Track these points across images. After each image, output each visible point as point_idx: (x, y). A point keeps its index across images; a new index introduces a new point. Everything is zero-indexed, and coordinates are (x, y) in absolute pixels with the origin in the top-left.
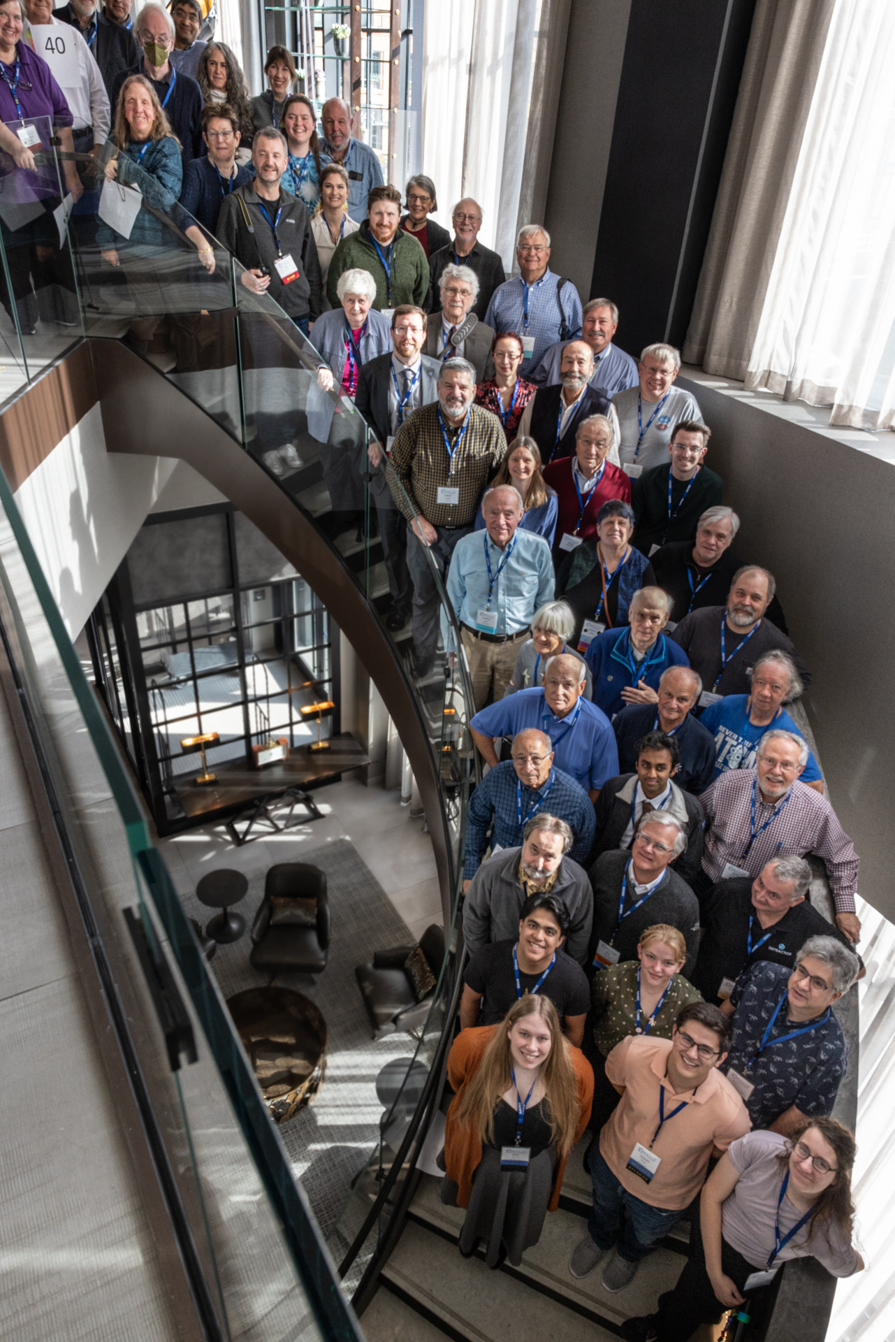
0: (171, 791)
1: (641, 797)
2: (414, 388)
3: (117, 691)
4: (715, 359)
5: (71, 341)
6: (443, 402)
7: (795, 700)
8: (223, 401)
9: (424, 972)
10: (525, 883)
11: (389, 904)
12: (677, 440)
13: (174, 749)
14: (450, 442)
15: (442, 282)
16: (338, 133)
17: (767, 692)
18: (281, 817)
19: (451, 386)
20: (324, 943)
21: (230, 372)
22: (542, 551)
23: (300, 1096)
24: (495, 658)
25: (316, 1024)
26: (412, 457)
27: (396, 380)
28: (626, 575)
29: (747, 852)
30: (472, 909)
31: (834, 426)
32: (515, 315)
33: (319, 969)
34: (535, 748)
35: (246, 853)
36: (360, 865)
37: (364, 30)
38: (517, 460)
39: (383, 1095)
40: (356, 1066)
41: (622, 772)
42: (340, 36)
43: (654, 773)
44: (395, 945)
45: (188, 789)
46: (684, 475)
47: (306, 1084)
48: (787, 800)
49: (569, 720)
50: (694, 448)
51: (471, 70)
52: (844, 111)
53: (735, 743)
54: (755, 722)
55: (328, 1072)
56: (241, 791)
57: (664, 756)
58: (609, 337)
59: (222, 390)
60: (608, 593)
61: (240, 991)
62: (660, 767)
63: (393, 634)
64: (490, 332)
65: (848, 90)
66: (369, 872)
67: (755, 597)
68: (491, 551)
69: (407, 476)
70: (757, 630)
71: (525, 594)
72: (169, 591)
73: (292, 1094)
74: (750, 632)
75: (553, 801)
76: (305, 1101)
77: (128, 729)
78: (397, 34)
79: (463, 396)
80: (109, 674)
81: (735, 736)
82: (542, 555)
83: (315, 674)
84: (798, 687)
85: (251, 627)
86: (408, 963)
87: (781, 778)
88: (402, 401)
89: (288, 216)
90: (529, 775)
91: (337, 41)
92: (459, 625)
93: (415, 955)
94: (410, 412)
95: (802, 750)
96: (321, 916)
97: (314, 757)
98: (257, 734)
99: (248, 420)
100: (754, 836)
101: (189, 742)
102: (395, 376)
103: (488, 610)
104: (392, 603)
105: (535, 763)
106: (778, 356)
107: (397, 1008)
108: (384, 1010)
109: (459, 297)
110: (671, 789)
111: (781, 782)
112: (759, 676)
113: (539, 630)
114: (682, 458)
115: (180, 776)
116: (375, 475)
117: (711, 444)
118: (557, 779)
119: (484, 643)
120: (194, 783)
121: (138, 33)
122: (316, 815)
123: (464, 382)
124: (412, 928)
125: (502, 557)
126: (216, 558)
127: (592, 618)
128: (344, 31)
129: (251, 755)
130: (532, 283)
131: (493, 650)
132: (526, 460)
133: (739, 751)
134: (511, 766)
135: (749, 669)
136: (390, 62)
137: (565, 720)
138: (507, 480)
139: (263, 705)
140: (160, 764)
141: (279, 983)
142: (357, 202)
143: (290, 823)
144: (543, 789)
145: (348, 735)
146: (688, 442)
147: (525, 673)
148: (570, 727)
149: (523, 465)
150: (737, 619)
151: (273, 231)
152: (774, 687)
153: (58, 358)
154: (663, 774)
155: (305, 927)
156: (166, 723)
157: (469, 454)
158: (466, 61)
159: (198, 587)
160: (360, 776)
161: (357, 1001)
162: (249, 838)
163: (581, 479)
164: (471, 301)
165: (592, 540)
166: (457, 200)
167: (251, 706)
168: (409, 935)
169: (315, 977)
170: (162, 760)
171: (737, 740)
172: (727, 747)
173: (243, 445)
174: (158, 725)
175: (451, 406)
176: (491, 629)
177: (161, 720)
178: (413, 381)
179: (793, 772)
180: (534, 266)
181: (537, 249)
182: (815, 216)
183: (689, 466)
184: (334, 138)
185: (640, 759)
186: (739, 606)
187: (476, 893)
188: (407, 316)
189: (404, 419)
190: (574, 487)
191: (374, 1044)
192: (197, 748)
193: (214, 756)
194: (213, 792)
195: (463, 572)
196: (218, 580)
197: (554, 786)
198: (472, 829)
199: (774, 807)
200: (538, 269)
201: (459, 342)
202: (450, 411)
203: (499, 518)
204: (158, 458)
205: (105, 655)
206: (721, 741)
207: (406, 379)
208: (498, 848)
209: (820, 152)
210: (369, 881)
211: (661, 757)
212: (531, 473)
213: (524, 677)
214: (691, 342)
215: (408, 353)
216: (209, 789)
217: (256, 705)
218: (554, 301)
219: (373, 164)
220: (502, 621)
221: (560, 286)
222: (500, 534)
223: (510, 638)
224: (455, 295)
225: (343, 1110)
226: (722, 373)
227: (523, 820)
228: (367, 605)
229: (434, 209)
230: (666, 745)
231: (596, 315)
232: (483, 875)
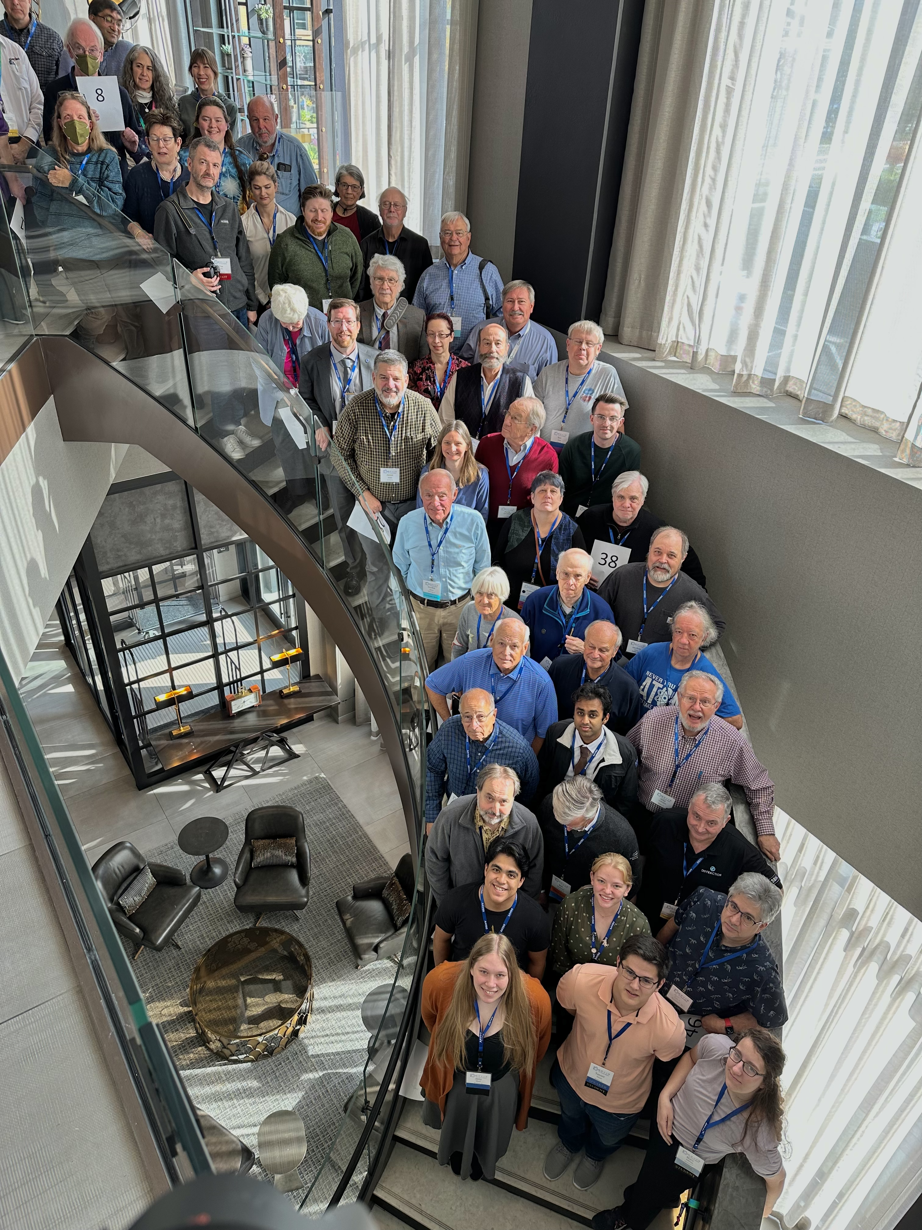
0: (147, 746)
1: (579, 742)
2: (354, 375)
3: (86, 650)
4: (628, 332)
5: (22, 340)
6: (378, 392)
7: (713, 644)
8: (175, 385)
9: (401, 900)
10: (481, 828)
11: (366, 836)
12: (597, 411)
13: (148, 705)
14: (388, 427)
15: (370, 271)
16: (264, 130)
17: (685, 640)
18: (257, 761)
19: (386, 378)
20: (304, 880)
21: (178, 355)
22: (477, 525)
23: (290, 1029)
24: (441, 621)
25: (301, 959)
26: (354, 441)
27: (336, 369)
28: (557, 538)
29: (672, 781)
30: (433, 852)
31: (736, 393)
32: (440, 298)
33: (301, 906)
34: (480, 707)
35: (225, 797)
36: (336, 800)
37: (285, 8)
38: (448, 443)
39: (368, 1022)
40: (342, 996)
41: (561, 718)
42: (263, 16)
43: (587, 719)
44: (373, 876)
45: (164, 742)
46: (605, 442)
47: (296, 1017)
48: (706, 733)
49: (513, 675)
50: (612, 418)
51: (390, 55)
52: (727, 110)
53: (661, 686)
54: (678, 667)
55: (315, 1004)
56: (217, 740)
57: (596, 705)
58: (527, 316)
59: (174, 377)
60: (541, 557)
61: (227, 933)
62: (592, 714)
63: (350, 599)
64: (421, 314)
65: (730, 91)
66: (345, 806)
67: (671, 555)
68: (430, 528)
69: (351, 456)
70: (674, 583)
71: (463, 563)
72: (133, 557)
73: (283, 1029)
74: (668, 585)
75: (498, 752)
76: (295, 1033)
77: (100, 686)
78: (318, 14)
79: (396, 387)
80: (77, 633)
81: (661, 680)
82: (477, 528)
83: (283, 620)
84: (713, 633)
85: (217, 584)
86: (385, 893)
87: (701, 714)
88: (344, 388)
89: (222, 217)
90: (475, 731)
91: (260, 20)
92: (407, 593)
93: (392, 884)
94: (351, 397)
95: (718, 689)
96: (300, 855)
97: (286, 701)
98: (229, 684)
99: (197, 401)
100: (678, 766)
101: (162, 698)
102: (335, 365)
103: (432, 580)
104: (348, 570)
105: (480, 721)
106: (684, 328)
107: (378, 937)
108: (363, 941)
109: (387, 285)
110: (605, 734)
111: (700, 718)
112: (677, 626)
113: (481, 594)
114: (603, 428)
115: (155, 730)
116: (323, 457)
117: (627, 414)
118: (501, 732)
119: (431, 609)
120: (170, 736)
121: (68, 46)
122: (292, 756)
123: (397, 374)
124: (388, 858)
125: (441, 533)
126: (178, 521)
127: (529, 581)
128: (267, 11)
129: (224, 705)
130: (456, 266)
131: (440, 614)
132: (457, 444)
133: (664, 694)
134: (459, 721)
135: (669, 618)
136: (313, 41)
137: (510, 675)
138: (442, 464)
139: (233, 655)
140: (135, 720)
141: (263, 923)
142: (287, 192)
143: (266, 766)
144: (488, 742)
145: (317, 677)
146: (607, 413)
147: (469, 633)
148: (515, 682)
149: (454, 448)
150: (656, 576)
151: (211, 233)
152: (692, 635)
153: (11, 360)
154: (597, 721)
155: (286, 866)
156: (138, 681)
157: (406, 436)
158: (384, 48)
159: (162, 551)
160: (331, 714)
161: (339, 933)
162: (226, 784)
163: (511, 452)
164: (400, 286)
165: (526, 505)
166: (385, 187)
167: (222, 658)
168: (386, 864)
169: (298, 913)
170: (136, 717)
171: (663, 683)
172: (655, 690)
173: (196, 430)
174: (131, 684)
175: (387, 397)
176: (436, 596)
177: (133, 678)
178: (353, 369)
179: (710, 708)
180: (456, 251)
181: (458, 234)
182: (709, 204)
183: (609, 435)
184: (260, 135)
185: (576, 707)
186: (657, 564)
187: (437, 838)
188: (340, 310)
189: (347, 403)
190: (504, 458)
191: (358, 973)
192: (170, 702)
193: (187, 708)
194: (189, 743)
195: (407, 547)
196: (181, 542)
197: (498, 738)
198: (430, 776)
199: (695, 740)
200: (460, 254)
201: (392, 326)
202: (385, 400)
203: (435, 500)
204: (113, 444)
205: (72, 614)
206: (648, 684)
207: (345, 368)
208: (453, 796)
209: (708, 148)
210: (345, 815)
211: (592, 705)
212: (463, 455)
213: (468, 636)
214: (606, 315)
215: (346, 343)
216: (185, 741)
217: (227, 656)
218: (477, 283)
219: (301, 155)
220: (446, 590)
221: (481, 267)
222: (436, 514)
223: (454, 602)
224: (383, 283)
225: (332, 1039)
226: (635, 344)
227: (471, 770)
228: (324, 573)
229: (363, 196)
230: (598, 695)
231: (515, 296)
232: (443, 821)
